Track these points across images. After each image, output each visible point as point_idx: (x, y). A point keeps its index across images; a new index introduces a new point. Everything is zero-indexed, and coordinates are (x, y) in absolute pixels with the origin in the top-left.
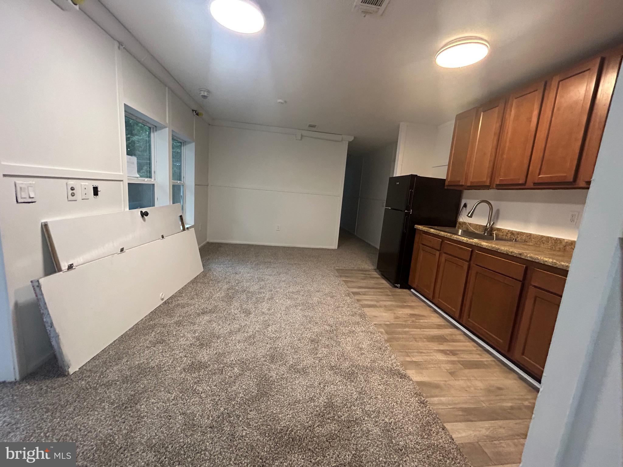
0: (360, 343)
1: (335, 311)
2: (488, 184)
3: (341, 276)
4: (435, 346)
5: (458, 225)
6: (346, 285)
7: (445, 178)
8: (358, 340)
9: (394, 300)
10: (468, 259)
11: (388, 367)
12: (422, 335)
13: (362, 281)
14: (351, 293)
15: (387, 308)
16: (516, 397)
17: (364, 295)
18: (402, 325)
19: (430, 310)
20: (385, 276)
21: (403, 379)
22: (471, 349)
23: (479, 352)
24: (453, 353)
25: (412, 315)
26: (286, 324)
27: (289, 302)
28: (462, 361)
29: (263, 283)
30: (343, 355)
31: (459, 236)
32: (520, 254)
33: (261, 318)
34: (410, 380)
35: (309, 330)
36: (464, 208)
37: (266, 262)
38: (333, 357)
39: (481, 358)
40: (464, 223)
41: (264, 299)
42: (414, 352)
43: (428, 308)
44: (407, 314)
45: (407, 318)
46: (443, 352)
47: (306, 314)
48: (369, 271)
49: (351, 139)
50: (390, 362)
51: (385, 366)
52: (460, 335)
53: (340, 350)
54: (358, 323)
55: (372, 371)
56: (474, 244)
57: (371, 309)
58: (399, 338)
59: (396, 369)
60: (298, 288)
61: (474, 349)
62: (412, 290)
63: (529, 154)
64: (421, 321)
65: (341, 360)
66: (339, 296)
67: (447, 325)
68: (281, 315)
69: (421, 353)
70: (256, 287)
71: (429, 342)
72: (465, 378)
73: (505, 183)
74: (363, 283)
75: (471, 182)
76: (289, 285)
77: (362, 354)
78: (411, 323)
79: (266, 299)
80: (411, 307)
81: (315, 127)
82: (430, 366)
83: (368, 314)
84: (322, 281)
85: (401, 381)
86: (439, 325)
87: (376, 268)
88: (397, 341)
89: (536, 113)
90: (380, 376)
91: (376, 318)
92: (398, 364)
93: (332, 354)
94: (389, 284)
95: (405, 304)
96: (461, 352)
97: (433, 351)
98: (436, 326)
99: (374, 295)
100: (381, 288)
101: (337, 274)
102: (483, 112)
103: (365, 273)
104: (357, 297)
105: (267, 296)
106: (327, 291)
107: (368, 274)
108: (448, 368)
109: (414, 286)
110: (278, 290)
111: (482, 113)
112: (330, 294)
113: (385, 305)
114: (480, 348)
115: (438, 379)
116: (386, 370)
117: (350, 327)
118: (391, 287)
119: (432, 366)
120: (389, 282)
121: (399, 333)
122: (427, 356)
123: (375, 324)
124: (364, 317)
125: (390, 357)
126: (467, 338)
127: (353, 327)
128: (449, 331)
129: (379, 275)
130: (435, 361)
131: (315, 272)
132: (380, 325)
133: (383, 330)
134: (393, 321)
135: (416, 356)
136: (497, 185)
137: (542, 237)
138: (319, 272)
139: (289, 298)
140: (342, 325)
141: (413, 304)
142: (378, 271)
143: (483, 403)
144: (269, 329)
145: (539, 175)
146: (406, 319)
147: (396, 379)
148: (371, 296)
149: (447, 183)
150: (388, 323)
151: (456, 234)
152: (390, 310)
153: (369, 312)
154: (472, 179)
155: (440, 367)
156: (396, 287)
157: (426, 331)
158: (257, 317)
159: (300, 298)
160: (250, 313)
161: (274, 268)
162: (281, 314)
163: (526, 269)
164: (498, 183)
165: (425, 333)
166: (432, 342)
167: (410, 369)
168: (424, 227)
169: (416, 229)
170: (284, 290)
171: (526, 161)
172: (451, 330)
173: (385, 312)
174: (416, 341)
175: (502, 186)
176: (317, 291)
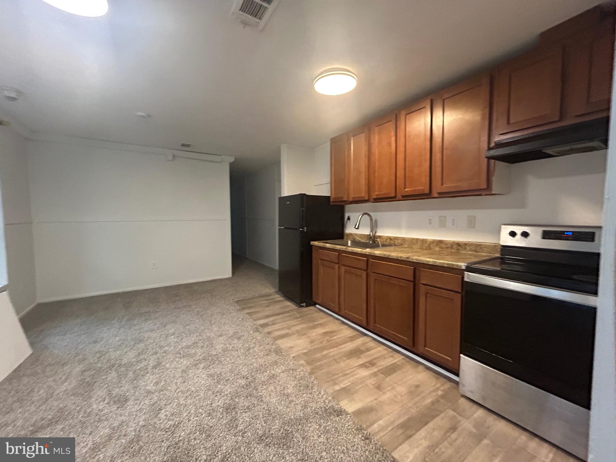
0: (285, 388)
1: (246, 355)
2: (367, 198)
3: (243, 309)
4: (355, 362)
5: (345, 236)
6: (252, 317)
7: (329, 195)
8: (281, 384)
9: (303, 322)
10: (365, 269)
11: (321, 408)
12: (340, 353)
13: (267, 309)
14: (259, 327)
15: (300, 334)
16: (431, 389)
17: (274, 324)
18: (319, 348)
19: (339, 323)
20: (289, 297)
21: (340, 416)
22: (383, 353)
23: (391, 354)
24: (372, 363)
25: (326, 333)
26: (186, 397)
27: (185, 362)
28: (381, 369)
29: (141, 345)
30: (270, 414)
31: (350, 247)
32: (408, 258)
33: (146, 401)
34: (347, 414)
35: (220, 394)
36: (348, 221)
37: (142, 314)
38: (258, 422)
39: (394, 360)
40: (351, 234)
41: (147, 369)
42: (340, 377)
43: (336, 321)
44: (320, 334)
45: (321, 338)
46: (363, 366)
47: (212, 371)
48: (271, 295)
49: (232, 159)
50: (322, 400)
51: (318, 407)
52: (371, 341)
53: (264, 408)
54: (276, 363)
55: (307, 421)
56: (368, 254)
57: (284, 339)
58: (321, 366)
59: (330, 407)
60: (193, 339)
61: (386, 352)
62: (317, 306)
63: (395, 172)
64: (335, 338)
65: (269, 422)
66: (246, 334)
67: (357, 334)
68: (176, 385)
69: (346, 375)
70: (132, 354)
71: (348, 359)
72: (390, 388)
73: (380, 197)
74: (268, 311)
75: (354, 198)
76: (180, 338)
77: (291, 402)
78: (326, 343)
79: (150, 367)
80: (321, 325)
81: (189, 147)
82: (358, 387)
83: (283, 347)
84: (223, 321)
85: (339, 420)
86: (350, 337)
87: (278, 291)
88: (321, 370)
89: (393, 139)
90: (317, 423)
91: (292, 349)
92: (330, 398)
93: (256, 417)
94: (294, 304)
95: (315, 323)
96: (378, 360)
97: (355, 368)
98: (348, 339)
99: (282, 322)
100: (288, 312)
101: (239, 308)
102: (353, 136)
103: (268, 298)
104: (267, 330)
105: (152, 363)
106: (231, 333)
107: (271, 299)
108: (373, 383)
109: (319, 302)
110: (167, 348)
111: (352, 139)
112: (235, 335)
113: (297, 330)
114: (390, 350)
115: (369, 400)
116: (320, 413)
117: (268, 372)
118: (297, 308)
119: (360, 386)
120: (294, 303)
121: (319, 360)
122: (353, 376)
123: (293, 357)
124: (280, 352)
125: (320, 393)
126: (377, 342)
127: (272, 370)
128: (361, 340)
129: (283, 297)
130: (360, 379)
131: (211, 311)
132: (299, 355)
133: (302, 362)
134: (310, 347)
135: (343, 380)
136: (374, 199)
137: (413, 239)
138: (216, 309)
139: (184, 357)
140: (259, 372)
141: (322, 321)
142: (280, 293)
143: (412, 409)
144: (162, 415)
145: (405, 189)
146: (321, 340)
147: (334, 420)
148: (281, 324)
149: (332, 200)
150: (306, 351)
151: (346, 245)
152: (303, 335)
153: (283, 344)
154: (352, 195)
155: (367, 385)
156: (303, 306)
157: (342, 348)
158: (139, 402)
159: (199, 351)
160: (126, 400)
161: (156, 318)
162: (176, 383)
163: (415, 269)
164: (375, 197)
165: (342, 350)
166: (351, 358)
167: (342, 400)
168: (319, 242)
169: (312, 245)
170: (175, 347)
171: (393, 178)
172: (362, 339)
173: (299, 339)
174: (337, 362)
175: (378, 200)
176: (219, 336)
